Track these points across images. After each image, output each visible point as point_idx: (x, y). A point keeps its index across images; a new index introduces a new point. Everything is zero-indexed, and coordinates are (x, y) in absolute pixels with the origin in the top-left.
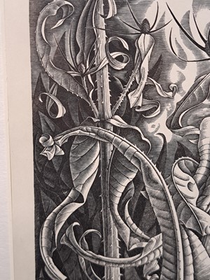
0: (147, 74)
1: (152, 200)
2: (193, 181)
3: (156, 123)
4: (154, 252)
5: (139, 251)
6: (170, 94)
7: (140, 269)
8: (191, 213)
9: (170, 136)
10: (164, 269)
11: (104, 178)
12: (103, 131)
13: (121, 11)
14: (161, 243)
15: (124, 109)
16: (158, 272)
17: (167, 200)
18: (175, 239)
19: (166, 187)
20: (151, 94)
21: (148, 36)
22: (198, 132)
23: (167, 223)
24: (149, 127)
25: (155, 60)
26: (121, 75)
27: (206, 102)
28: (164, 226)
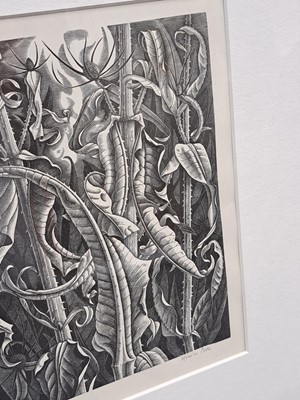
0: (41, 106)
1: (73, 220)
2: (104, 192)
3: (60, 148)
4: (87, 269)
5: (74, 272)
6: (66, 119)
7: (79, 291)
8: (110, 221)
9: (74, 156)
10: (100, 282)
11: (26, 213)
12: (14, 168)
13: (5, 55)
14: (91, 258)
15: (29, 142)
16: (95, 287)
17: (87, 217)
18: (103, 250)
19: (83, 204)
20: (49, 122)
21: (34, 73)
22: (97, 147)
23: (92, 237)
24: (56, 154)
25: (45, 92)
26: (19, 112)
27: (97, 119)
28: (90, 241)
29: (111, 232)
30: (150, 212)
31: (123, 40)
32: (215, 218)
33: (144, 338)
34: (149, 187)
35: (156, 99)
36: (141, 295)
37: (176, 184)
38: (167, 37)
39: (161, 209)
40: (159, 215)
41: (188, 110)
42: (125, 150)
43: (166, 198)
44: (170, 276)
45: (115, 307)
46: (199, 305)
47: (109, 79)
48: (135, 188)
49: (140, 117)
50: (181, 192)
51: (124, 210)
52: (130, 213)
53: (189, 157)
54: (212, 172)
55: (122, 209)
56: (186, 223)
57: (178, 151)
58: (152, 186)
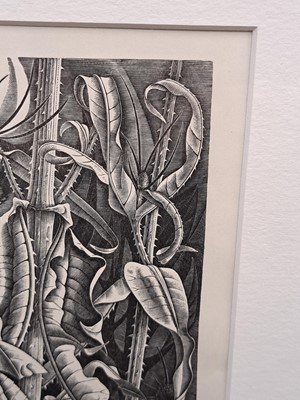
30: (68, 352)
31: (46, 84)
32: (185, 386)
34: (69, 317)
35: (99, 188)
37: (121, 321)
38: (130, 93)
39: (89, 352)
40: (84, 360)
41: (157, 214)
42: (32, 253)
43: (99, 338)
47: (14, 141)
48: (44, 312)
49: (65, 209)
50: (127, 334)
51: (22, 340)
52: (32, 345)
53: (148, 285)
54: (190, 317)
55: (19, 338)
56: (131, 381)
57: (131, 272)
58: (75, 315)
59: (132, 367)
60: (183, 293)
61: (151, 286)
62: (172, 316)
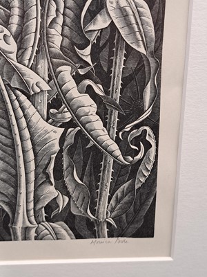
29: (15, 83)
30: (66, 72)
32: (152, 100)
33: (49, 208)
34: (67, 41)
36: (48, 164)
37: (104, 45)
39: (82, 72)
40: (78, 79)
43: (88, 60)
44: (87, 153)
45: (16, 167)
46: (119, 193)
48: (48, 37)
50: (110, 57)
51: (32, 62)
52: (39, 66)
53: (125, 14)
54: (156, 42)
55: (30, 60)
56: (112, 97)
57: (112, 3)
58: (70, 39)
59: (113, 85)
60: (151, 21)
61: (127, 15)
62: (143, 41)
